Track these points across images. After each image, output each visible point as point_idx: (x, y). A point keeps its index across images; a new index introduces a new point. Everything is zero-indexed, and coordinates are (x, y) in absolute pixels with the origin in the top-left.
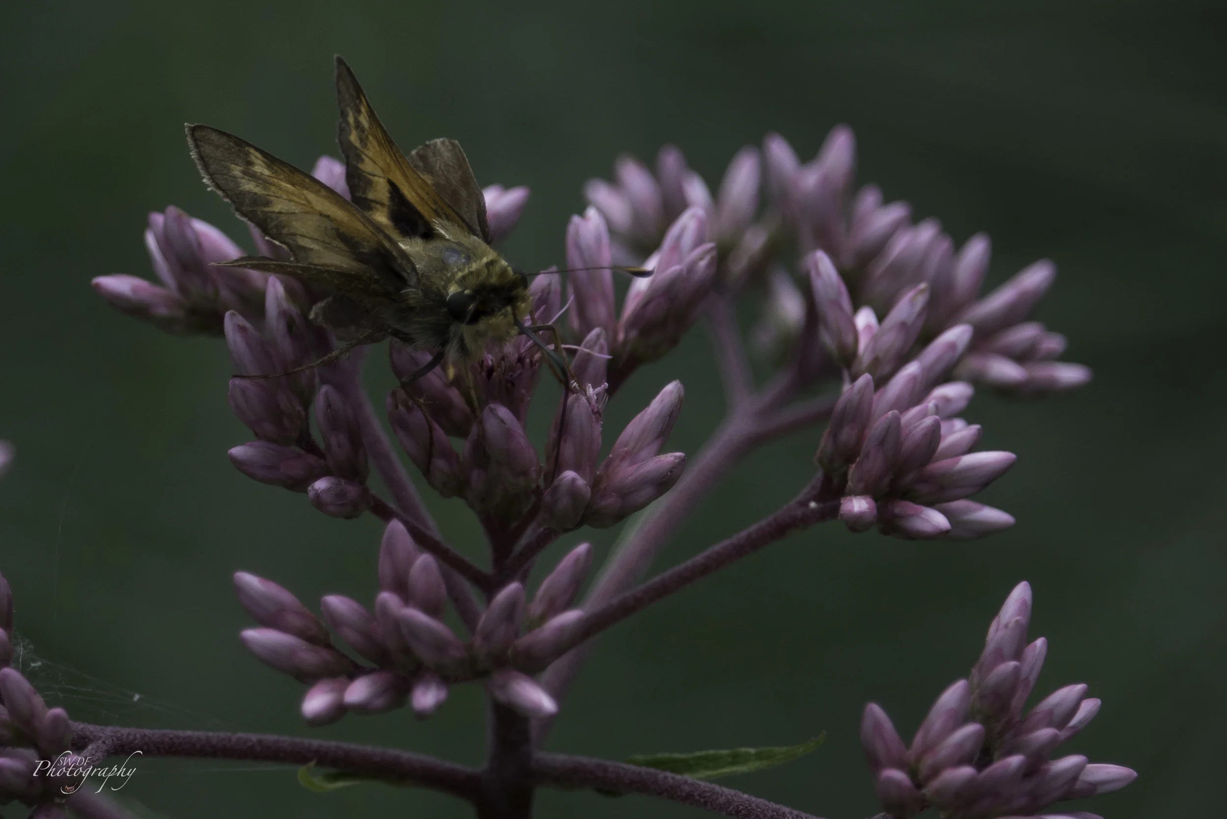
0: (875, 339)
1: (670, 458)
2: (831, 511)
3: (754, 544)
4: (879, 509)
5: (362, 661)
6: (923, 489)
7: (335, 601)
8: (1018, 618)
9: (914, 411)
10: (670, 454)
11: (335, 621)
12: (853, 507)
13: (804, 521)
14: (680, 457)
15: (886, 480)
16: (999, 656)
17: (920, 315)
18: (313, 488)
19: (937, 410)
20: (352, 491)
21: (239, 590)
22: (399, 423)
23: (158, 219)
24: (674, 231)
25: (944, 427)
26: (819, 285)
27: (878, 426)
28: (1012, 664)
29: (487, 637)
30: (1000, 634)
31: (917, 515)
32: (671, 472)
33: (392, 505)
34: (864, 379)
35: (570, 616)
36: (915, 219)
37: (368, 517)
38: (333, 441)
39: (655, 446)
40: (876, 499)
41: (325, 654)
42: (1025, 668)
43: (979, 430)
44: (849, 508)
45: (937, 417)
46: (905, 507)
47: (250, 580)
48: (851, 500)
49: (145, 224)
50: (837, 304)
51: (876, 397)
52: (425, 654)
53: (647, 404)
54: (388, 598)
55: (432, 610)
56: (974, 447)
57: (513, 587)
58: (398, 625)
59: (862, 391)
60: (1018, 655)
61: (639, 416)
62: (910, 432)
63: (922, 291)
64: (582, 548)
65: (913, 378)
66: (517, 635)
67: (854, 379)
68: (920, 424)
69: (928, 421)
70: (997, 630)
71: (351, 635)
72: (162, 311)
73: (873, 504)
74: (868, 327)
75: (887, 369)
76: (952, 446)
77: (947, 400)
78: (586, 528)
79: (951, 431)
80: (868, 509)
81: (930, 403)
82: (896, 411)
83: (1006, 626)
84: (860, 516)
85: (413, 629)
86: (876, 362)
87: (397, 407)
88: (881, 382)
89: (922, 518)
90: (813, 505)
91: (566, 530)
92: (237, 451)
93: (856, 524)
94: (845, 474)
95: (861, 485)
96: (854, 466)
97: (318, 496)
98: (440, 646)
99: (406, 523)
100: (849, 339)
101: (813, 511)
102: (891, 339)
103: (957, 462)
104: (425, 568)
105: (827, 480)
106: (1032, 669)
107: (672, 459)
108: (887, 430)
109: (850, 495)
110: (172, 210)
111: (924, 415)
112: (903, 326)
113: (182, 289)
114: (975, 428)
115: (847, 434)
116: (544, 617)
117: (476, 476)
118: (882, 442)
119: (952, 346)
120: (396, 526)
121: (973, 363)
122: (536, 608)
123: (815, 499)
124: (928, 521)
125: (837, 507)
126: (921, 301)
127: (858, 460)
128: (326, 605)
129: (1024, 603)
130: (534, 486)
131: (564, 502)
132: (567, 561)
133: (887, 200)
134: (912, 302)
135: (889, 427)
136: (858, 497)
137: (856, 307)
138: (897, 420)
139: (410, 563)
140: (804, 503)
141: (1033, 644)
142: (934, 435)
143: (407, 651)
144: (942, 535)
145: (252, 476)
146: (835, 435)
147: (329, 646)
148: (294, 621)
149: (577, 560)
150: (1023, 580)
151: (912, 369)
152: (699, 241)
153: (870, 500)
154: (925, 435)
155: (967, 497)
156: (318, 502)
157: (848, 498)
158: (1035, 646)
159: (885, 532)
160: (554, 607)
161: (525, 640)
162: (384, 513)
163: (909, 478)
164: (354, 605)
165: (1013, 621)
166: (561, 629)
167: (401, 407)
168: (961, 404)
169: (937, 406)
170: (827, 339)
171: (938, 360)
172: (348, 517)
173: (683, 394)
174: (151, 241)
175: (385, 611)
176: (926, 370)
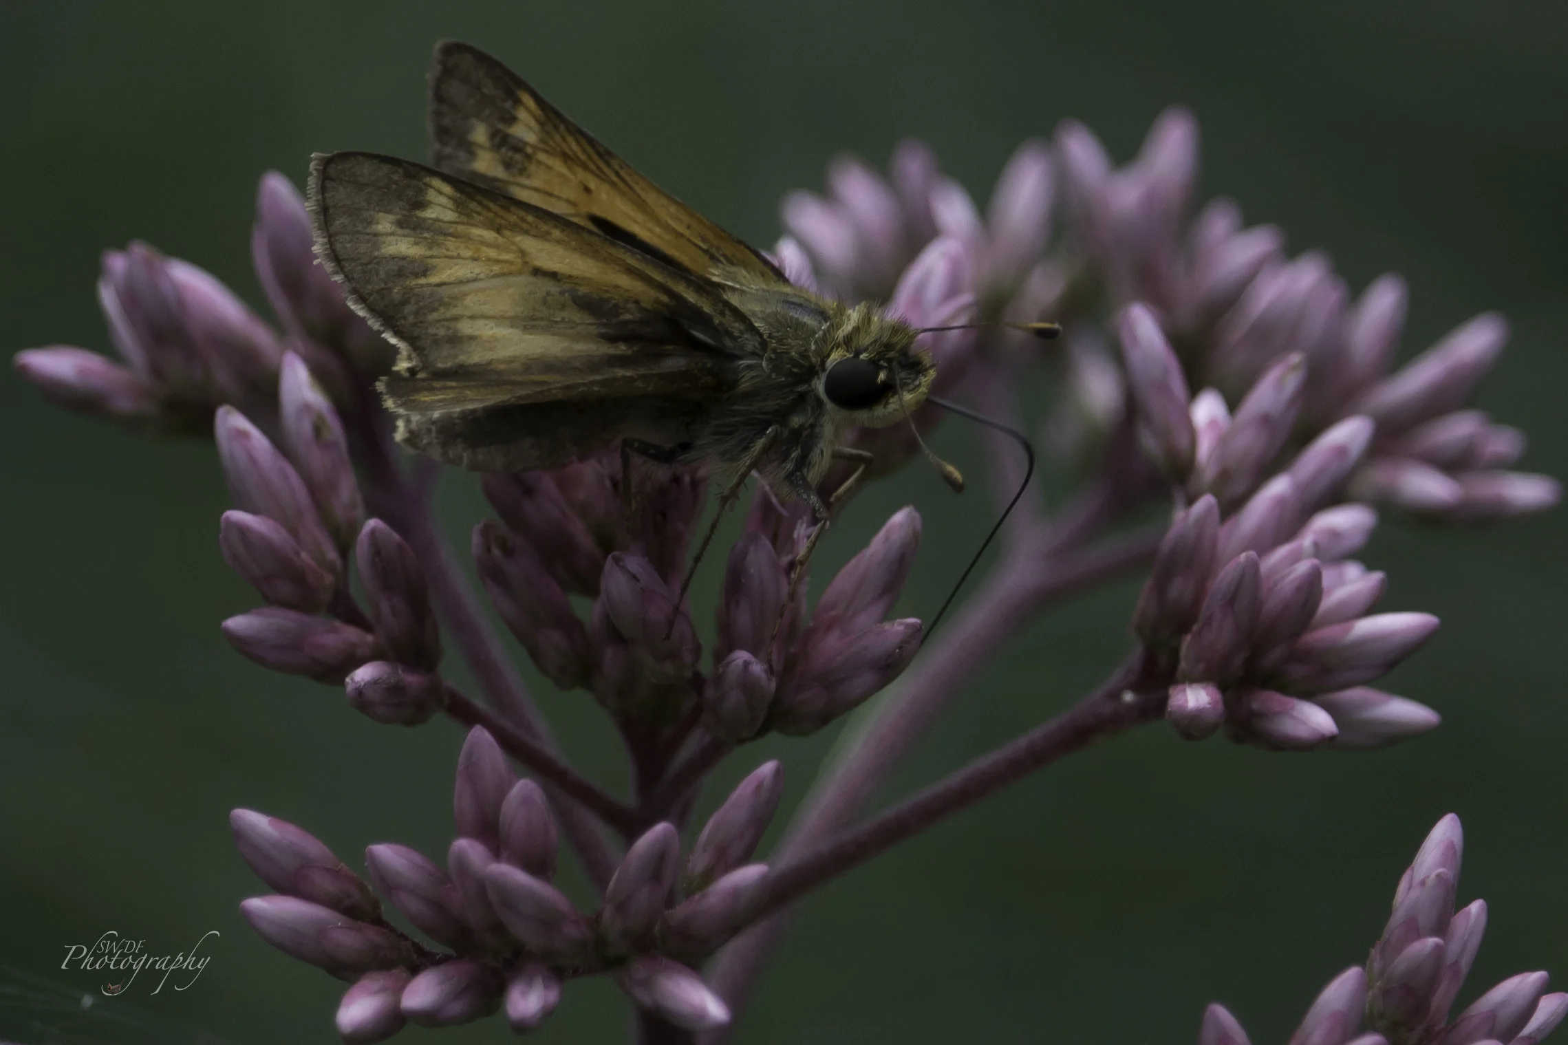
0: (1223, 441)
1: (898, 627)
2: (1154, 707)
3: (1037, 758)
4: (1226, 703)
5: (428, 944)
6: (1297, 671)
7: (387, 853)
8: (1441, 870)
9: (1283, 551)
10: (899, 620)
11: (388, 883)
12: (1186, 701)
13: (1116, 721)
14: (913, 625)
15: (1239, 660)
16: (1413, 930)
17: (1292, 402)
18: (352, 680)
19: (1318, 551)
20: (412, 680)
21: (239, 836)
22: (493, 574)
23: (117, 263)
24: (914, 275)
25: (1328, 577)
26: (1135, 357)
27: (1226, 574)
28: (1432, 941)
29: (621, 907)
30: (1415, 894)
31: (1285, 712)
32: (900, 648)
33: (480, 702)
34: (1206, 502)
35: (750, 873)
36: (1291, 251)
37: (440, 721)
38: (385, 608)
39: (878, 609)
40: (1223, 688)
41: (373, 934)
42: (1454, 948)
43: (1383, 582)
44: (1180, 703)
45: (1316, 561)
46: (1271, 700)
47: (255, 820)
48: (1184, 691)
49: (95, 271)
50: (1163, 386)
51: (1222, 532)
52: (523, 931)
53: (865, 543)
54: (468, 848)
55: (538, 865)
56: (1376, 606)
57: (661, 828)
58: (483, 888)
59: (1201, 522)
60: (1441, 927)
61: (853, 562)
62: (1276, 584)
63: (1295, 368)
64: (768, 768)
65: (1281, 502)
66: (670, 902)
67: (1190, 501)
68: (1289, 574)
69: (1303, 567)
70: (1410, 888)
71: (414, 905)
72: (124, 404)
73: (1218, 696)
74: (1213, 423)
75: (1239, 487)
76: (1342, 604)
77: (1334, 534)
78: (774, 737)
79: (1341, 582)
80: (1210, 704)
81: (1307, 540)
82: (1252, 553)
83: (1423, 883)
84: (1197, 715)
85: (508, 896)
86: (1224, 476)
87: (489, 550)
88: (1231, 507)
89: (1293, 717)
90: (1128, 697)
91: (742, 741)
92: (237, 623)
93: (1192, 726)
94: (1175, 652)
95: (1201, 666)
96: (1188, 638)
97: (360, 692)
98: (549, 921)
99: (496, 732)
100: (1182, 442)
101: (1130, 707)
102: (1248, 442)
103: (1349, 630)
104: (526, 800)
105: (1150, 660)
106: (1463, 948)
107: (901, 628)
108: (1240, 582)
109: (1183, 682)
110: (139, 250)
111: (1296, 558)
112: (1266, 421)
113: (156, 370)
114: (1376, 577)
115: (1179, 589)
116: (710, 875)
117: (610, 655)
118: (1231, 600)
119: (1341, 451)
120: (480, 735)
121: (1378, 476)
122: (699, 862)
123: (1134, 688)
124: (1304, 723)
125: (1164, 700)
126: (1292, 382)
127: (1195, 628)
128: (373, 858)
129: (1451, 846)
130: (688, 674)
131: (734, 698)
132: (744, 790)
133: (1249, 221)
134: (1280, 383)
135: (1242, 577)
136: (1194, 686)
137: (1194, 389)
138: (1254, 566)
139: (502, 792)
140: (1115, 695)
141: (1467, 909)
142: (1312, 588)
143: (498, 928)
144: (1324, 742)
145: (260, 660)
146: (1160, 588)
147: (379, 922)
148: (326, 884)
149: (759, 787)
150: (1451, 812)
151: (1279, 486)
152: (952, 291)
153: (1213, 690)
154: (1298, 589)
155: (1365, 683)
156: (361, 699)
157: (1180, 687)
158: (1469, 913)
159: (1238, 739)
160: (725, 861)
161: (681, 911)
162: (466, 715)
163: (1274, 655)
164: (417, 858)
165: (1433, 875)
166: (736, 893)
167: (496, 551)
168: (1356, 541)
169: (1316, 545)
170: (1149, 442)
171: (1321, 471)
172: (410, 722)
173: (919, 526)
174: (108, 298)
175: (463, 868)
176: (1301, 488)
